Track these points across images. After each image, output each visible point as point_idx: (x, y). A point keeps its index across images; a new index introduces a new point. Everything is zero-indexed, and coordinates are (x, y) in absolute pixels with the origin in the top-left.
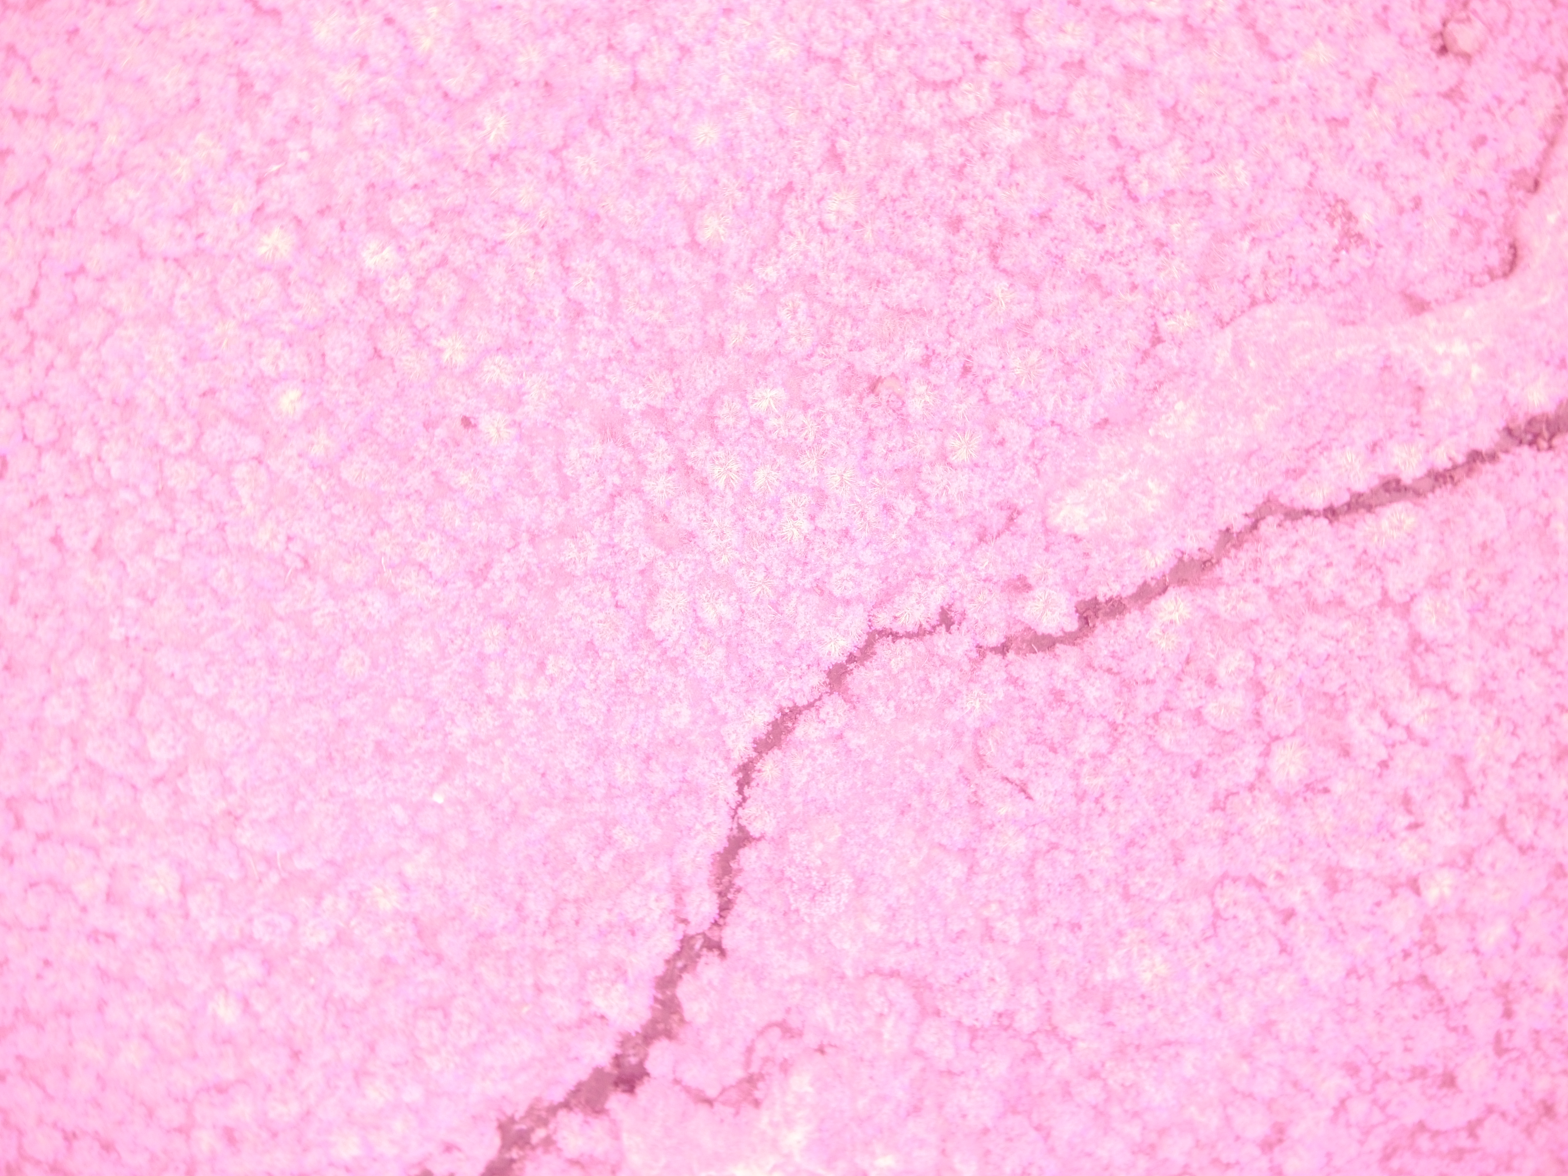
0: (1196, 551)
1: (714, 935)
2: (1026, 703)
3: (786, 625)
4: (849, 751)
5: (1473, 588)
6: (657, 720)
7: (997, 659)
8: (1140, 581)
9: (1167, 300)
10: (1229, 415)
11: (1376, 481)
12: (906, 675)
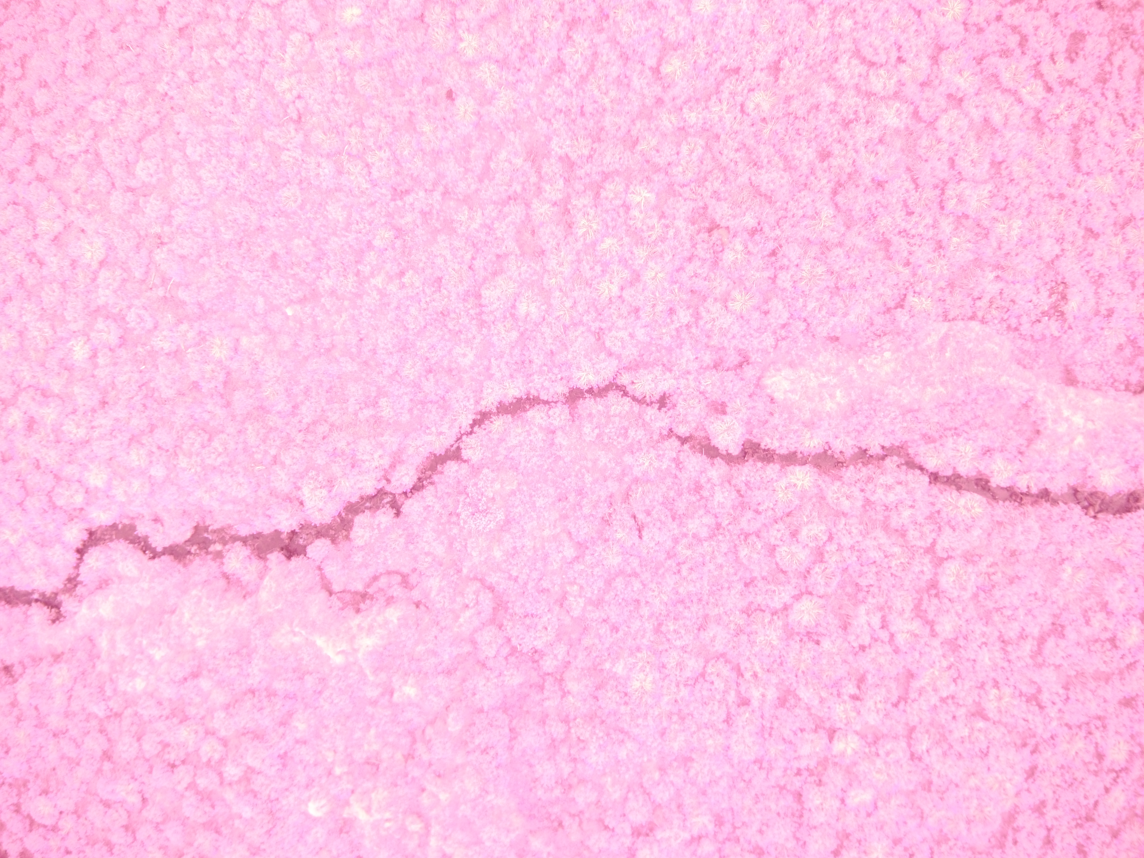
0: (838, 451)
1: (400, 499)
2: (676, 481)
3: (564, 344)
4: (552, 444)
5: (989, 575)
6: (450, 352)
7: (676, 443)
8: (792, 449)
9: (922, 284)
10: (913, 379)
11: (974, 474)
12: (617, 419)
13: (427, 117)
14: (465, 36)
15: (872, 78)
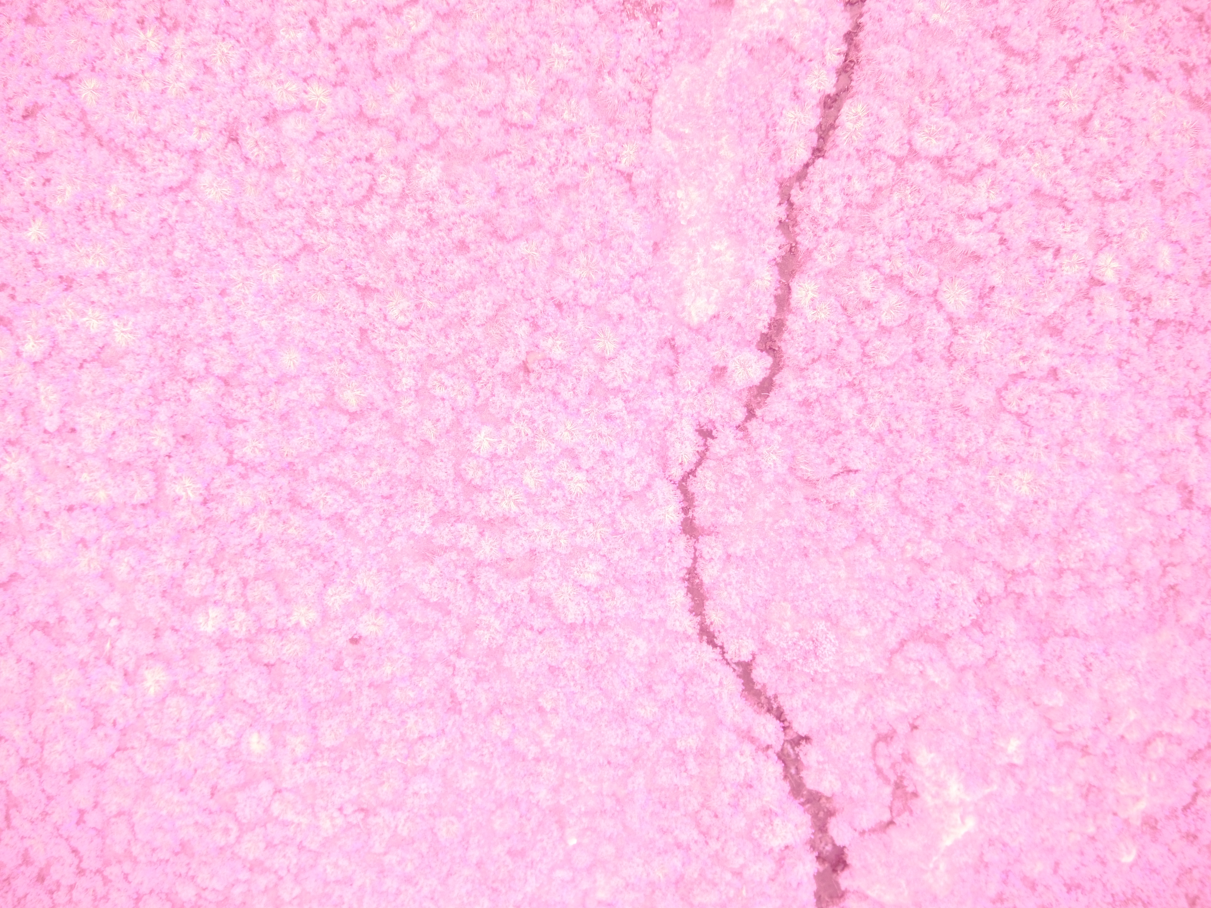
0: (779, 251)
1: (791, 735)
2: (796, 426)
3: (633, 536)
4: (742, 558)
5: (932, 102)
6: (630, 664)
7: (754, 423)
8: (772, 299)
9: (609, 153)
10: (709, 169)
11: (819, 111)
12: (721, 486)
13: (376, 667)
14: (294, 619)
15: (386, 191)
